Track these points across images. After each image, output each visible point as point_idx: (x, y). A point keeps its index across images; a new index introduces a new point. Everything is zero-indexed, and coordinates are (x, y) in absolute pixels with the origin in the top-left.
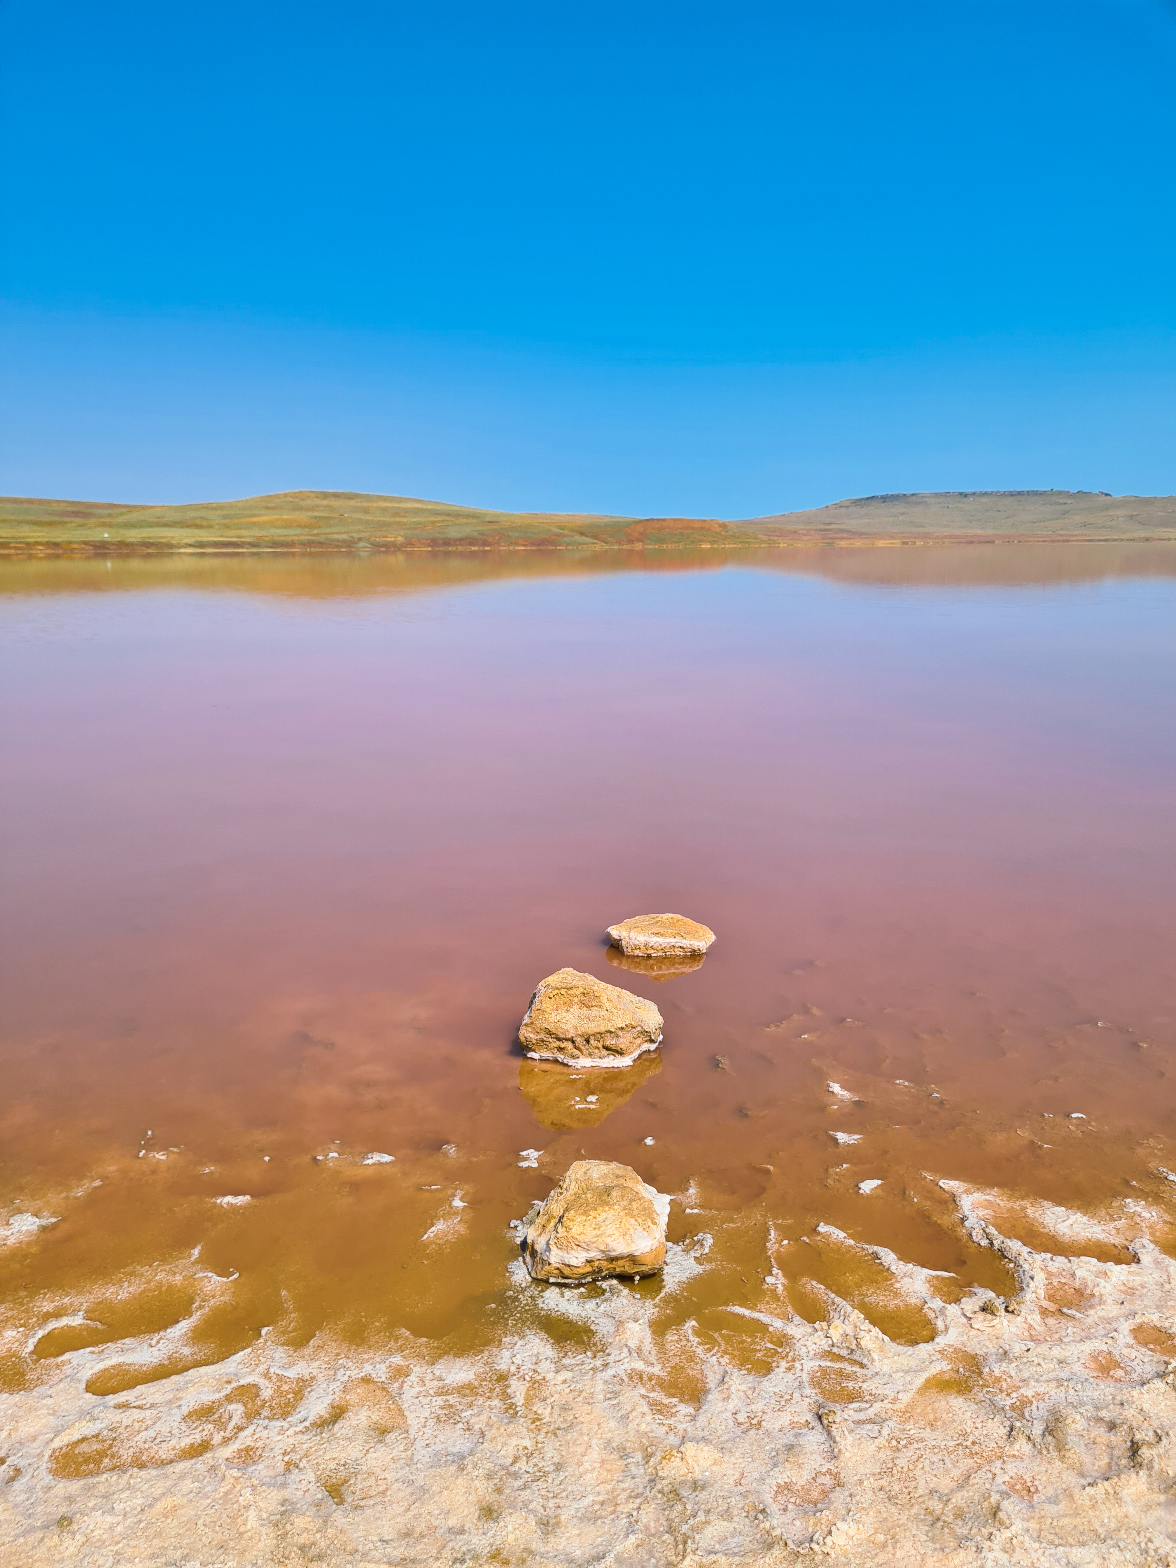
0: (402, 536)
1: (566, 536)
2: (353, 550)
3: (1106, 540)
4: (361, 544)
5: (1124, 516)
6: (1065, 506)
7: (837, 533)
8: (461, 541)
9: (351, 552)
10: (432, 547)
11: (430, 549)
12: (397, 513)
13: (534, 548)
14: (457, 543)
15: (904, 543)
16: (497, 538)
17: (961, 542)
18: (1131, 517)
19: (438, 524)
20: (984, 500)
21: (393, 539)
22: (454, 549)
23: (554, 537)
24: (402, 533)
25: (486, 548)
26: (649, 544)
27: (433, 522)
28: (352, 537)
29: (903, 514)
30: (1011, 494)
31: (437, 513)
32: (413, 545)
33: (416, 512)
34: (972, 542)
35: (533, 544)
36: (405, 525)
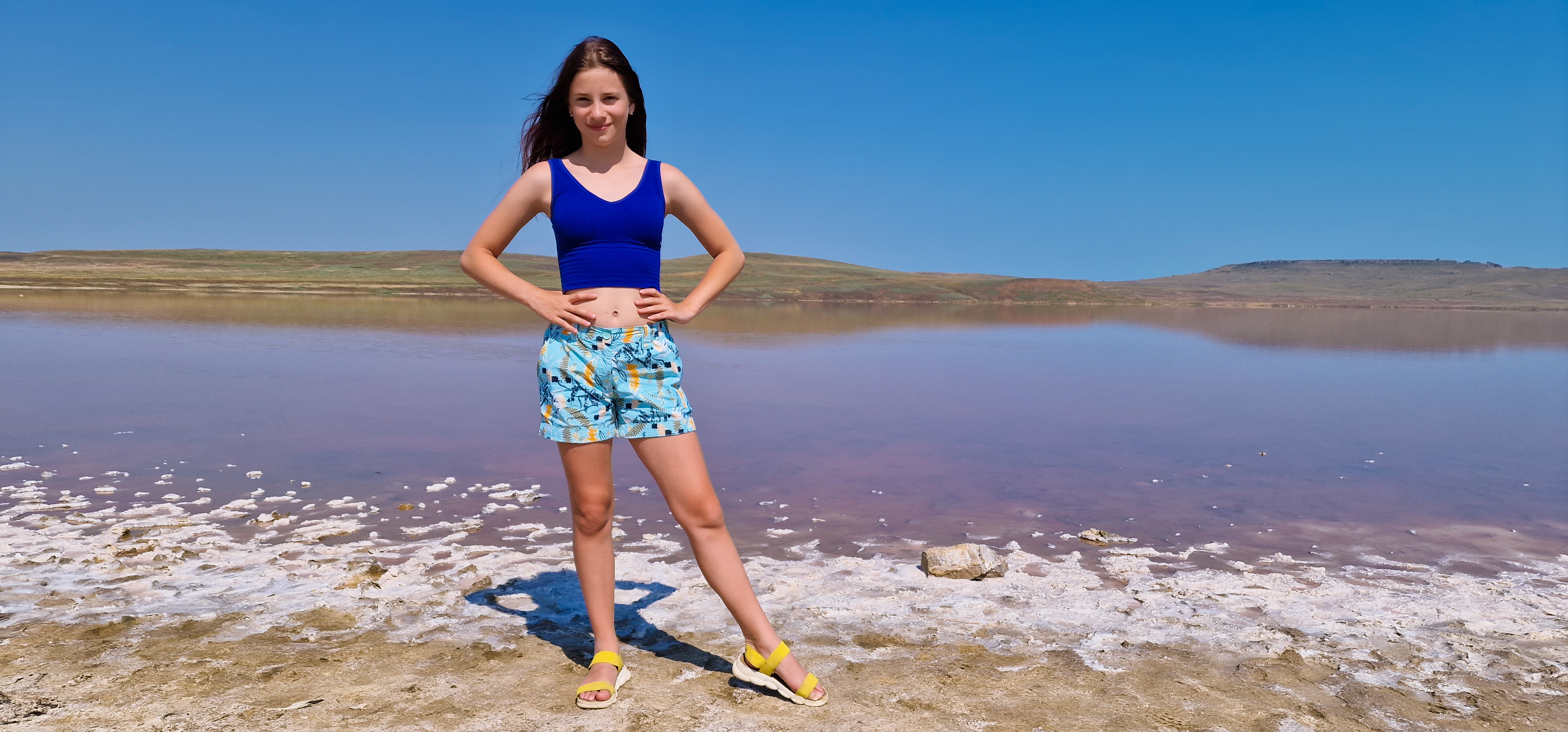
0: (799, 290)
1: (944, 292)
2: (756, 300)
3: (1489, 308)
4: (765, 296)
5: (1513, 287)
6: (1451, 276)
7: (1213, 295)
8: (849, 294)
9: (755, 302)
10: (823, 299)
11: (821, 301)
12: (802, 270)
13: (912, 302)
14: (846, 296)
15: (1274, 306)
16: (881, 293)
17: (1334, 307)
18: (1521, 288)
19: (833, 281)
20: (1368, 268)
21: (791, 292)
22: (843, 301)
23: (931, 293)
24: (800, 287)
25: (870, 301)
26: (1019, 301)
27: (829, 279)
28: (758, 290)
29: (1283, 279)
30: (1395, 263)
31: (836, 271)
32: (808, 297)
33: (819, 270)
34: (1345, 307)
35: (912, 299)
36: (804, 281)
